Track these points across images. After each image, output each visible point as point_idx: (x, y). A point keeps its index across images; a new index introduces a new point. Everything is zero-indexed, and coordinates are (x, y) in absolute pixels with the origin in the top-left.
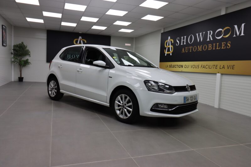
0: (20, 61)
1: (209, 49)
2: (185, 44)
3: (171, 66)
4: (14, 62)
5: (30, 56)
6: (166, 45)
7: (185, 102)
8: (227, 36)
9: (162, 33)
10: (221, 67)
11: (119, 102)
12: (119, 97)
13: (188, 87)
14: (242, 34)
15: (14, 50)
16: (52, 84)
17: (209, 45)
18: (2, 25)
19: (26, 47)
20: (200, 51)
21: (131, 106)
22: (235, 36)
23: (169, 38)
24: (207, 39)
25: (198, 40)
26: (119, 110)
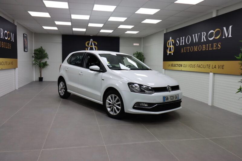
0: (40, 63)
1: (203, 50)
2: (183, 44)
3: (172, 65)
4: (35, 64)
5: (48, 59)
6: (168, 45)
7: (165, 101)
8: (218, 37)
9: (164, 34)
10: (213, 67)
11: (110, 100)
12: (110, 97)
13: (168, 88)
14: (230, 36)
15: (35, 54)
16: (61, 84)
17: (203, 45)
18: (24, 34)
19: (45, 51)
20: (196, 51)
21: (120, 104)
22: (224, 37)
23: (171, 38)
24: (201, 40)
25: (194, 41)
26: (110, 107)
